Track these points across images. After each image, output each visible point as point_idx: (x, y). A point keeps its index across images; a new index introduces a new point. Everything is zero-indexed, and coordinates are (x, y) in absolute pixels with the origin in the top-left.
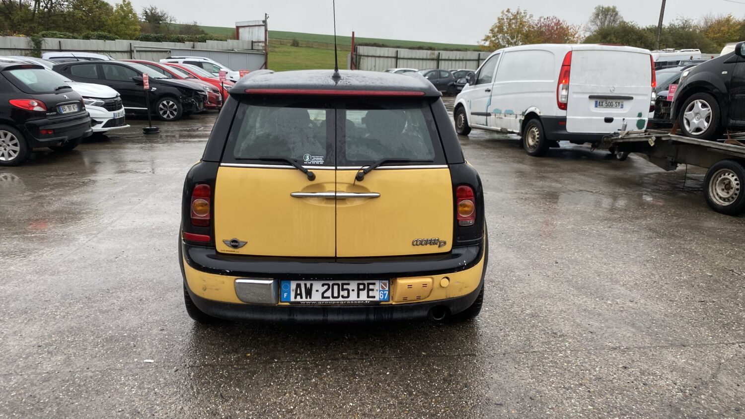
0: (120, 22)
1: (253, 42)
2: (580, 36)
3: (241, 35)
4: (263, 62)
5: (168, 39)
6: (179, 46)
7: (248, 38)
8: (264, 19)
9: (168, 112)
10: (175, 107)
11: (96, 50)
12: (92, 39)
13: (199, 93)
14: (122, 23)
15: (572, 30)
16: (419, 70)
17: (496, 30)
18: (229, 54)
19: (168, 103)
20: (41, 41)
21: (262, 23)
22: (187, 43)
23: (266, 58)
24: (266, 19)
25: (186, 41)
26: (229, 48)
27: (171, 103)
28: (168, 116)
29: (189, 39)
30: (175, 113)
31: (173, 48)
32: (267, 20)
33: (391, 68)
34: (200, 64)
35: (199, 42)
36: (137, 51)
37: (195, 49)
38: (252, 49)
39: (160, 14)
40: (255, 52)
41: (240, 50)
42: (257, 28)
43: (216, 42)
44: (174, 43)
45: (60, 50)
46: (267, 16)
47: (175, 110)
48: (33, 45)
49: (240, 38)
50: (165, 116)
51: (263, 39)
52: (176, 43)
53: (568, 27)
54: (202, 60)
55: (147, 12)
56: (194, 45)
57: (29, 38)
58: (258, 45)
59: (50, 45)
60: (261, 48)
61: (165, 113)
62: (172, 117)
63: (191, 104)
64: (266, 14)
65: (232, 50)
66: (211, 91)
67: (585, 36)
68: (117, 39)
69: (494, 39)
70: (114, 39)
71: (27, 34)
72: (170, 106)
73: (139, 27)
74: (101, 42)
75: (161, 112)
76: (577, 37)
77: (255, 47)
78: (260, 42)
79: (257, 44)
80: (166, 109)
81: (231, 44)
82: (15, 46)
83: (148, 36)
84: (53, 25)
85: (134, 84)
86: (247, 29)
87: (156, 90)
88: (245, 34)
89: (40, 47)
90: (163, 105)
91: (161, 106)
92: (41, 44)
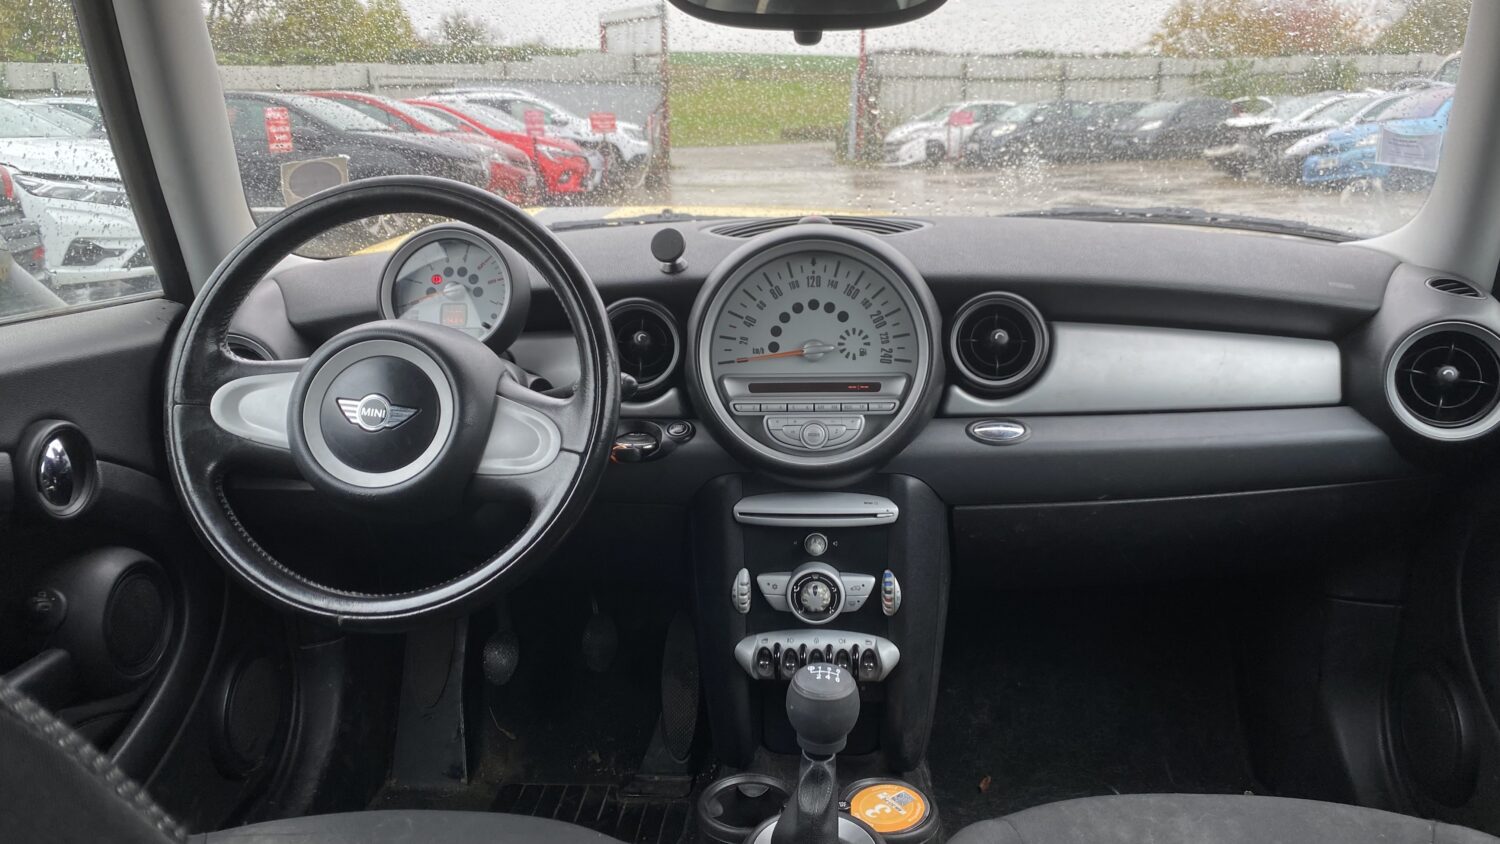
1: (634, 56)
2: (1366, 27)
3: (611, 43)
6: (473, 71)
7: (629, 46)
15: (1347, 14)
16: (1019, 103)
17: (1177, 19)
21: (654, 12)
23: (666, 94)
25: (487, 60)
33: (952, 100)
34: (503, 106)
35: (517, 60)
37: (507, 77)
38: (633, 73)
40: (641, 78)
41: (607, 74)
42: (644, 23)
49: (608, 49)
51: (657, 47)
53: (1339, 8)
54: (508, 96)
56: (505, 69)
58: (647, 63)
66: (507, 163)
67: (1378, 26)
69: (1170, 40)
70: (330, 62)
76: (1360, 31)
77: (642, 66)
78: (652, 55)
79: (646, 59)
81: (586, 61)
86: (624, 28)
88: (617, 41)
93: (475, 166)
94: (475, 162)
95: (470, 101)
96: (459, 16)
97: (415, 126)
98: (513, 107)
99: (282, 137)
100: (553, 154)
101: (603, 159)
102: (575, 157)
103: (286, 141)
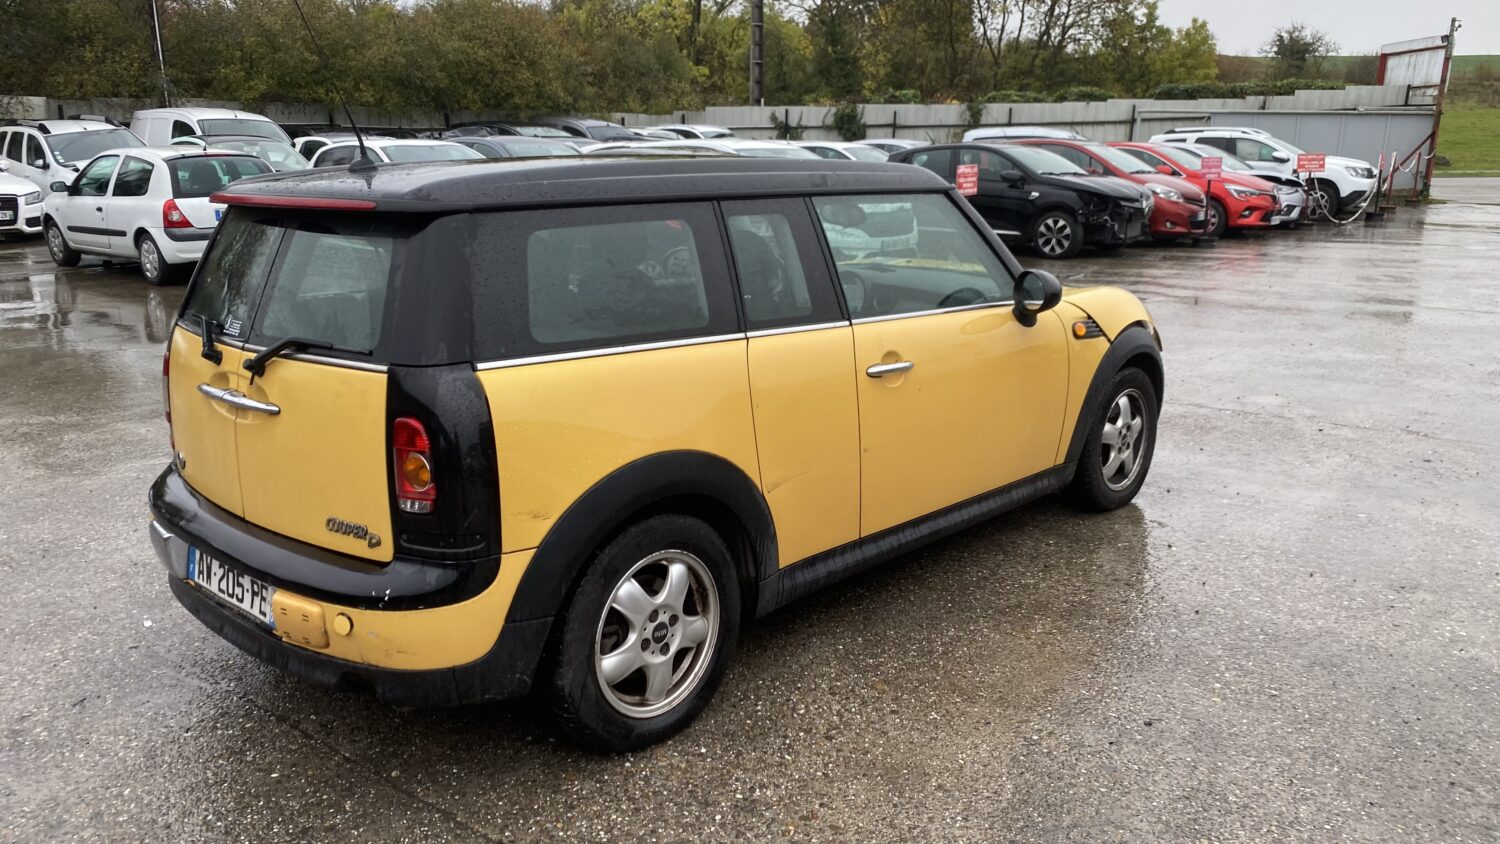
0: (1178, 63)
1: (1409, 87)
3: (1389, 74)
4: (1429, 132)
5: (1213, 92)
6: (1234, 105)
7: (1405, 79)
8: (1446, 32)
9: (1054, 241)
10: (1068, 231)
11: (1069, 120)
12: (1070, 101)
13: (1123, 203)
14: (1180, 66)
18: (1344, 117)
19: (1056, 222)
20: (981, 110)
21: (1439, 43)
22: (1250, 99)
23: (1436, 125)
24: (1452, 31)
25: (1250, 94)
26: (1349, 106)
27: (1061, 223)
28: (1053, 249)
29: (1258, 89)
30: (1066, 244)
31: (1214, 111)
32: (1455, 33)
34: (1230, 144)
35: (1280, 94)
36: (1143, 120)
37: (1266, 111)
38: (1406, 105)
39: (1309, 39)
40: (1412, 110)
41: (1373, 108)
42: (1427, 53)
43: (1320, 91)
44: (1222, 100)
45: (1010, 124)
46: (1457, 24)
47: (1067, 237)
48: (968, 118)
49: (1386, 81)
50: (1047, 249)
51: (1436, 79)
52: (1227, 100)
54: (1247, 135)
55: (1281, 37)
56: (1264, 103)
57: (964, 106)
58: (1424, 95)
59: (995, 116)
60: (1430, 101)
61: (1047, 242)
62: (1058, 251)
63: (1102, 227)
64: (1454, 20)
65: (1355, 109)
68: (1113, 97)
70: (1103, 99)
71: (961, 100)
72: (1059, 229)
73: (1214, 71)
74: (1081, 105)
75: (1041, 241)
77: (1413, 101)
78: (1430, 87)
79: (1423, 90)
80: (1049, 235)
81: (1353, 94)
82: (941, 120)
83: (1172, 89)
84: (1061, 79)
85: (1005, 185)
86: (1406, 58)
87: (1037, 198)
88: (1398, 73)
89: (979, 120)
90: (1048, 227)
91: (1042, 229)
92: (981, 115)
93: (1137, 205)
94: (1137, 201)
95: (1199, 141)
96: (1295, 29)
97: (1109, 170)
98: (1240, 146)
99: (969, 185)
100: (1239, 192)
101: (1305, 197)
102: (1262, 194)
103: (971, 188)
